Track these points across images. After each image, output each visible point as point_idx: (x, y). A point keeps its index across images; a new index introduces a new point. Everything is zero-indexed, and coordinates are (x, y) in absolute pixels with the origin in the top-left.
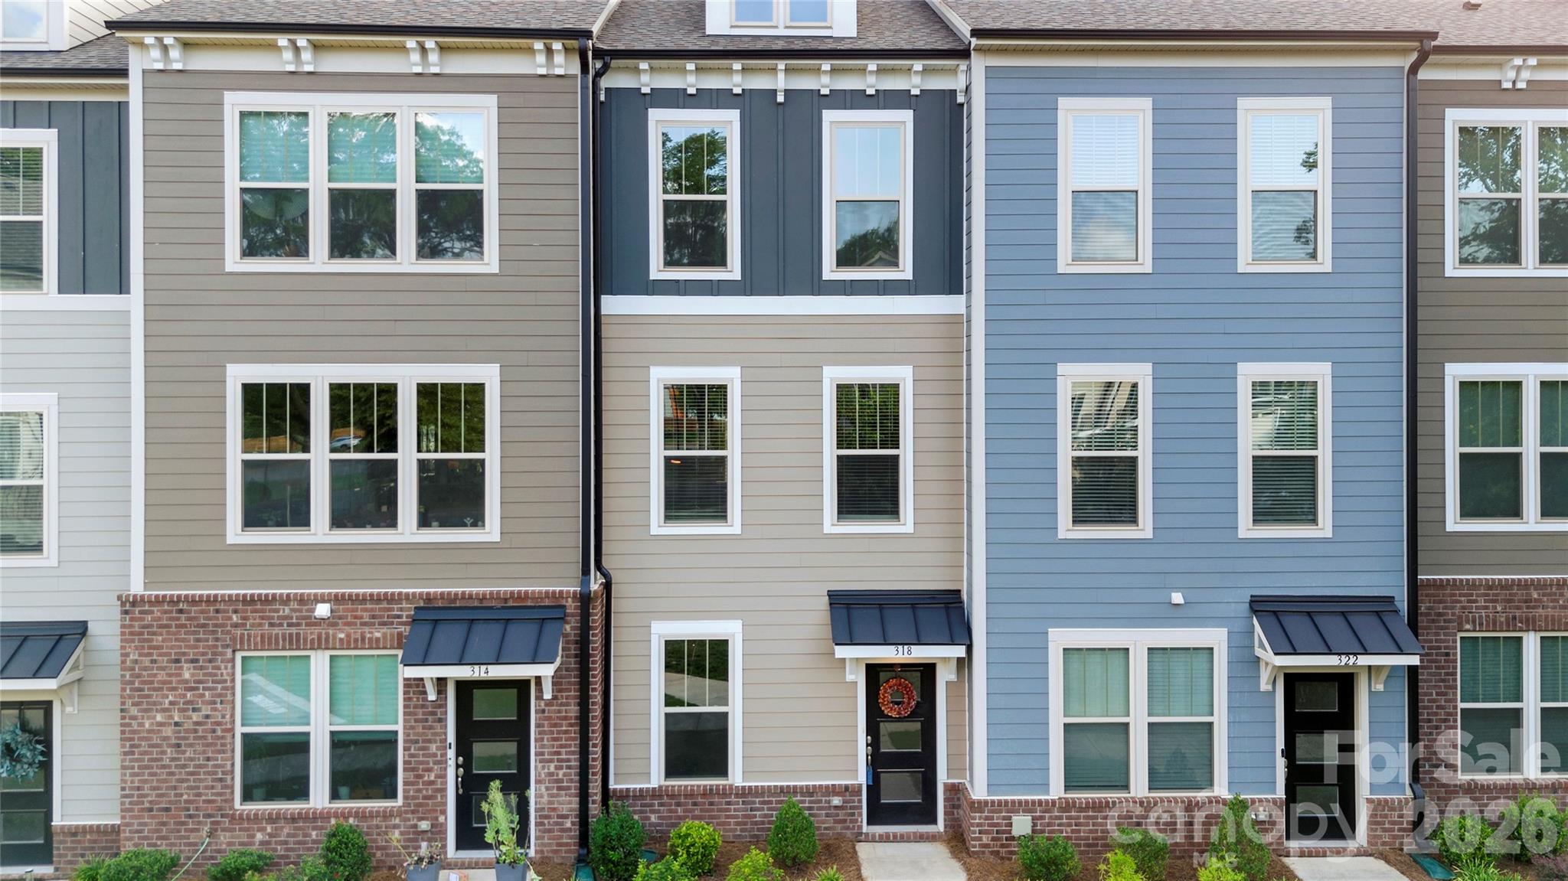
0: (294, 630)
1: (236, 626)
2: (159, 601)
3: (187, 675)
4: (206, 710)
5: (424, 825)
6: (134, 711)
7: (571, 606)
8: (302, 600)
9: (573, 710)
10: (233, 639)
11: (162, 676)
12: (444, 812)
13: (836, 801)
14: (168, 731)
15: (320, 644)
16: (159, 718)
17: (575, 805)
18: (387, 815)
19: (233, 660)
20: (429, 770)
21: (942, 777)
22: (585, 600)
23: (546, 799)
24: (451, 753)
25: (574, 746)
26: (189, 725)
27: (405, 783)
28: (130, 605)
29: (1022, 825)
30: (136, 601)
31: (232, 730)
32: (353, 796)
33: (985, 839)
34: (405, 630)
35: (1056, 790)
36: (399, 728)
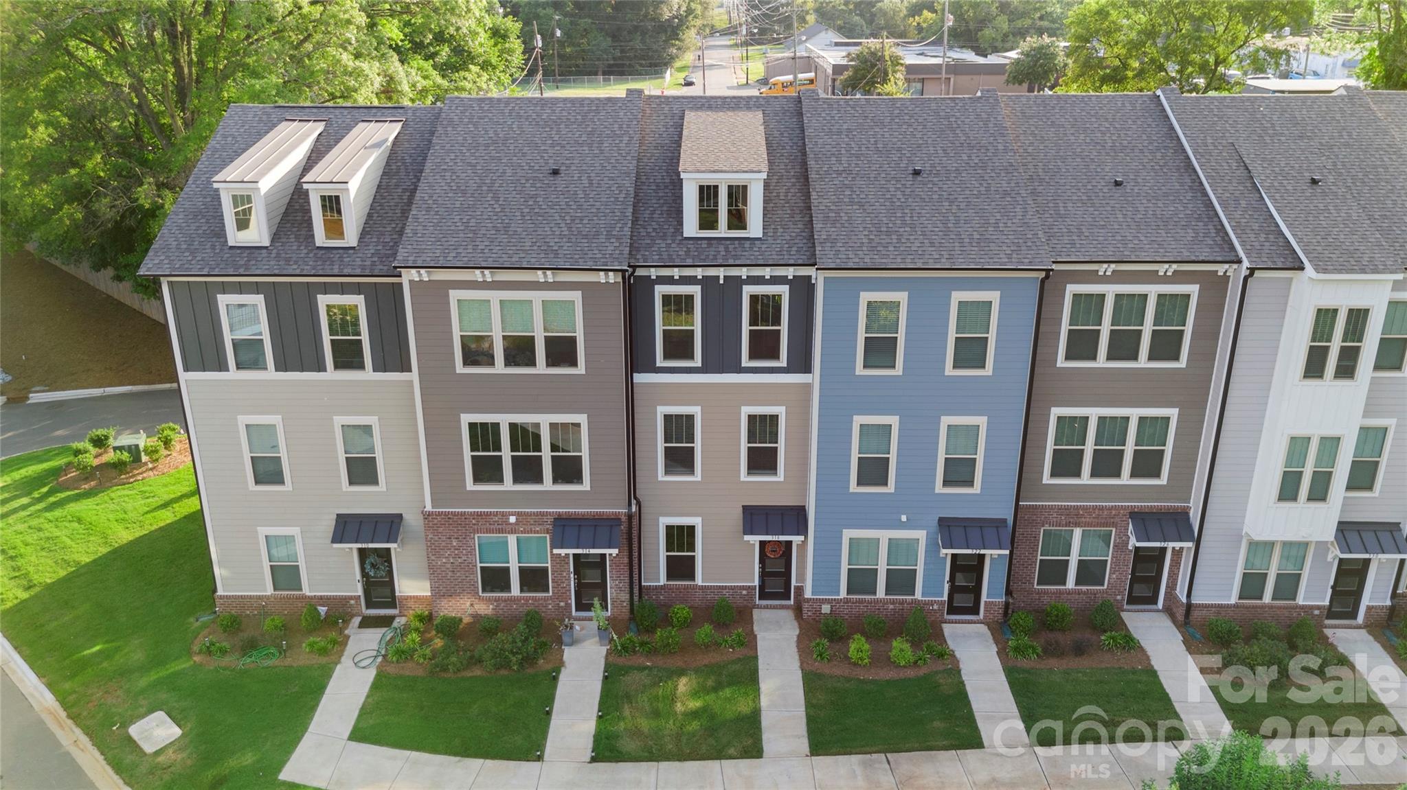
0: (500, 527)
1: (475, 524)
2: (440, 514)
3: (455, 544)
4: (464, 558)
5: (562, 604)
6: (433, 558)
7: (624, 518)
8: (503, 514)
9: (626, 560)
10: (474, 530)
11: (444, 544)
12: (570, 599)
13: (744, 592)
14: (449, 566)
15: (512, 532)
16: (444, 560)
17: (628, 596)
18: (545, 599)
19: (474, 538)
20: (563, 583)
21: (794, 583)
22: (630, 517)
23: (615, 594)
24: (572, 575)
25: (627, 574)
26: (457, 563)
27: (553, 587)
28: (427, 516)
29: (826, 609)
30: (430, 514)
31: (476, 566)
32: (529, 591)
33: (810, 614)
34: (551, 527)
35: (843, 594)
36: (549, 565)
